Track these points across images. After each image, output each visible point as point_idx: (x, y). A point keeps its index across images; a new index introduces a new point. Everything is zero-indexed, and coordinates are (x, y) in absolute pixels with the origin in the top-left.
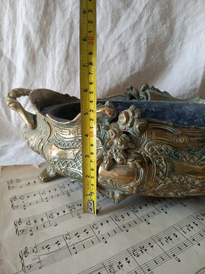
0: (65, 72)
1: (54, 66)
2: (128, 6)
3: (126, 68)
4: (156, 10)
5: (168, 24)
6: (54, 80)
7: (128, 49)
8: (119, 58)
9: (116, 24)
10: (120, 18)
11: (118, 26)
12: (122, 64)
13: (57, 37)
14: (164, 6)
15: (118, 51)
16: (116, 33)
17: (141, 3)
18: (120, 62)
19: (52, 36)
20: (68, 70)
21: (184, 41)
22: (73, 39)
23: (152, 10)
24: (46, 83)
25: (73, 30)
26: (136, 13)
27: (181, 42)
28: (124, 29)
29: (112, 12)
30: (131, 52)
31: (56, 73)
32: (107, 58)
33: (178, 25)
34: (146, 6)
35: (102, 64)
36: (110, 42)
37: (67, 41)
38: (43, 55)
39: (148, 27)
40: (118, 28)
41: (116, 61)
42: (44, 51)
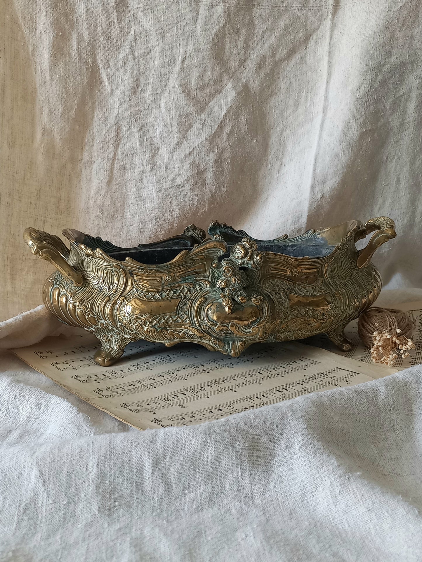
2: (203, 110)
3: (203, 199)
4: (242, 119)
5: (260, 138)
9: (186, 134)
10: (190, 126)
11: (189, 137)
14: (253, 112)
15: (190, 173)
16: (186, 148)
17: (221, 107)
21: (284, 161)
23: (237, 118)
26: (214, 120)
27: (279, 163)
28: (197, 143)
29: (179, 117)
30: (209, 176)
33: (274, 139)
34: (228, 112)
35: (166, 191)
36: (177, 160)
37: (111, 156)
39: (232, 141)
40: (188, 141)
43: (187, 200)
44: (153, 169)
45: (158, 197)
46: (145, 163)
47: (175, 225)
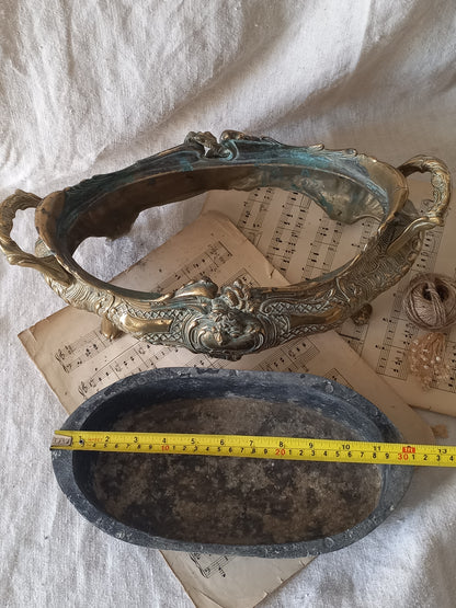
0: (75, 96)
1: (45, 87)
3: (204, 67)
6: (53, 113)
7: (203, 28)
8: (186, 50)
12: (195, 60)
13: (36, 31)
15: (182, 37)
18: (189, 57)
19: (25, 31)
20: (80, 90)
22: (74, 27)
24: (36, 120)
25: (71, 9)
30: (211, 35)
31: (53, 100)
32: (159, 54)
35: (153, 67)
36: (160, 21)
37: (63, 35)
38: (17, 72)
41: (182, 57)
42: (16, 63)
43: (183, 71)
44: (128, 39)
45: (143, 77)
46: (115, 33)
47: (172, 105)
